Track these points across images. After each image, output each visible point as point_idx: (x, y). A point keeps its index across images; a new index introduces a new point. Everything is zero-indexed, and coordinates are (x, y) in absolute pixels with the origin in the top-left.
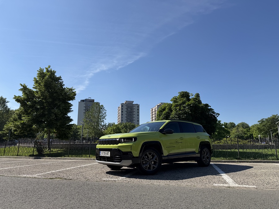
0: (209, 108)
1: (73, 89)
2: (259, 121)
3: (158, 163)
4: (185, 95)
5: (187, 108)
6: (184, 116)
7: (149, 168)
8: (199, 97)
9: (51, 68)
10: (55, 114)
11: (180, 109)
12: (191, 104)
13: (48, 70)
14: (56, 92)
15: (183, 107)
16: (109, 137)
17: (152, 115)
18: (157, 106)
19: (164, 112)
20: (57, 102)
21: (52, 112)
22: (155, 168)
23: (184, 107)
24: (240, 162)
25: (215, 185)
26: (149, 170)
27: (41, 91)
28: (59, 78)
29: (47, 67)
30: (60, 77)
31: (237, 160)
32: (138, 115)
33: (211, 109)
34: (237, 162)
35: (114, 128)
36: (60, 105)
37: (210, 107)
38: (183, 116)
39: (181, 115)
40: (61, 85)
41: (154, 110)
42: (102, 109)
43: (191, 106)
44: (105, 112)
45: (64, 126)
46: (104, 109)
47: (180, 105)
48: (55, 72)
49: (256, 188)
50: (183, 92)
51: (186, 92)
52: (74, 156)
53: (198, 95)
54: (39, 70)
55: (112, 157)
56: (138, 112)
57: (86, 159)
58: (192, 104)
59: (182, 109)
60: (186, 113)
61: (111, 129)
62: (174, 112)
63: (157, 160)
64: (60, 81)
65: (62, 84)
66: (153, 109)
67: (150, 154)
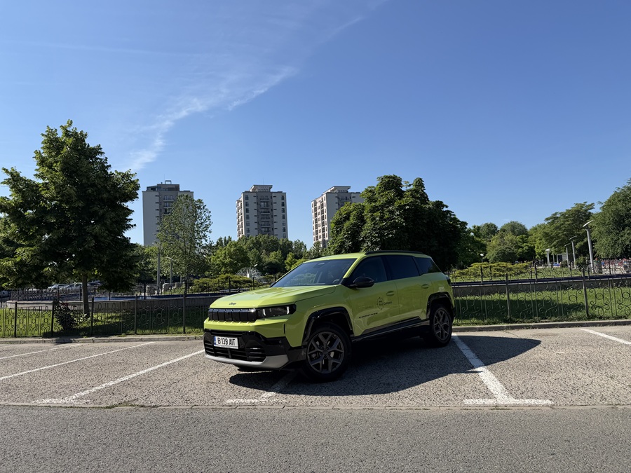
0: (445, 209)
1: (132, 175)
2: (547, 219)
3: (343, 355)
4: (392, 184)
5: (398, 215)
6: (391, 234)
7: (325, 367)
8: (423, 186)
9: (74, 125)
10: (95, 237)
11: (382, 218)
12: (405, 205)
13: (67, 131)
14: (93, 185)
15: (388, 211)
16: (232, 304)
17: (316, 215)
18: (325, 195)
19: (347, 224)
20: (96, 208)
21: (88, 233)
22: (337, 366)
23: (392, 212)
24: (513, 328)
25: (468, 402)
26: (325, 372)
27: (54, 183)
28: (97, 150)
29: (65, 124)
30: (99, 147)
31: (505, 325)
32: (284, 217)
33: (448, 212)
34: (507, 328)
35: (232, 250)
36: (103, 214)
37: (447, 207)
38: (388, 234)
39: (385, 229)
40: (104, 167)
41: (319, 204)
42: (199, 208)
43: (405, 210)
44: (207, 215)
45: (118, 263)
46: (206, 208)
47: (383, 206)
48: (86, 135)
49: (552, 407)
50: (387, 177)
51: (394, 177)
52: (147, 331)
53: (420, 183)
54: (46, 134)
55: (243, 350)
56: (284, 211)
57: (177, 339)
58: (408, 205)
59: (386, 216)
60: (394, 226)
61: (225, 253)
62: (369, 225)
63: (341, 349)
64: (98, 156)
65: (106, 165)
66: (317, 201)
67: (326, 336)
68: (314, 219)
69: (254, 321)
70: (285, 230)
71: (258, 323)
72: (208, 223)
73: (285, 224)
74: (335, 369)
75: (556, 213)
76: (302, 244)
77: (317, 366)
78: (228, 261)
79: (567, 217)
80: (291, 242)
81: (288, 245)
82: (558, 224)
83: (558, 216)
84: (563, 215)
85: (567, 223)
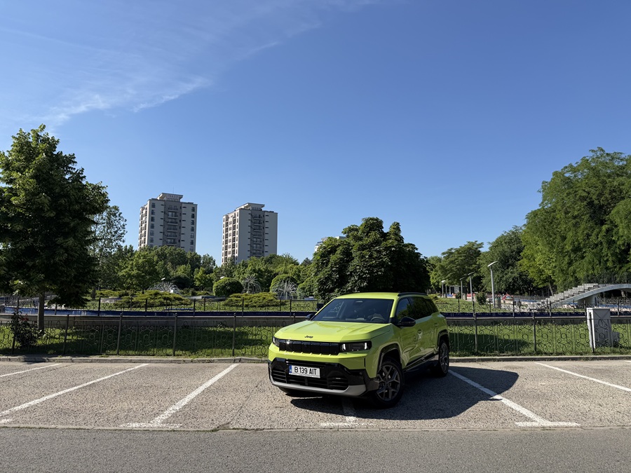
1: (103, 187)
3: (399, 386)
4: (374, 225)
5: (385, 255)
7: (387, 394)
8: (400, 230)
11: (371, 256)
12: (391, 247)
13: (38, 135)
15: (375, 251)
17: (227, 230)
18: (238, 211)
22: (395, 395)
27: (25, 190)
28: (71, 159)
29: (36, 128)
30: (73, 157)
40: (78, 177)
43: (391, 251)
48: (58, 142)
50: (371, 219)
51: (377, 219)
53: (397, 227)
54: (17, 136)
55: (325, 379)
59: (374, 255)
63: (398, 380)
67: (388, 368)
68: (224, 234)
69: (337, 354)
70: (193, 243)
71: (341, 356)
72: (122, 232)
73: (193, 236)
74: (394, 397)
75: (452, 249)
76: (211, 259)
77: (382, 394)
78: (135, 272)
79: (460, 253)
80: (200, 257)
81: (196, 259)
82: (453, 259)
83: (453, 251)
84: (457, 251)
85: (460, 258)
